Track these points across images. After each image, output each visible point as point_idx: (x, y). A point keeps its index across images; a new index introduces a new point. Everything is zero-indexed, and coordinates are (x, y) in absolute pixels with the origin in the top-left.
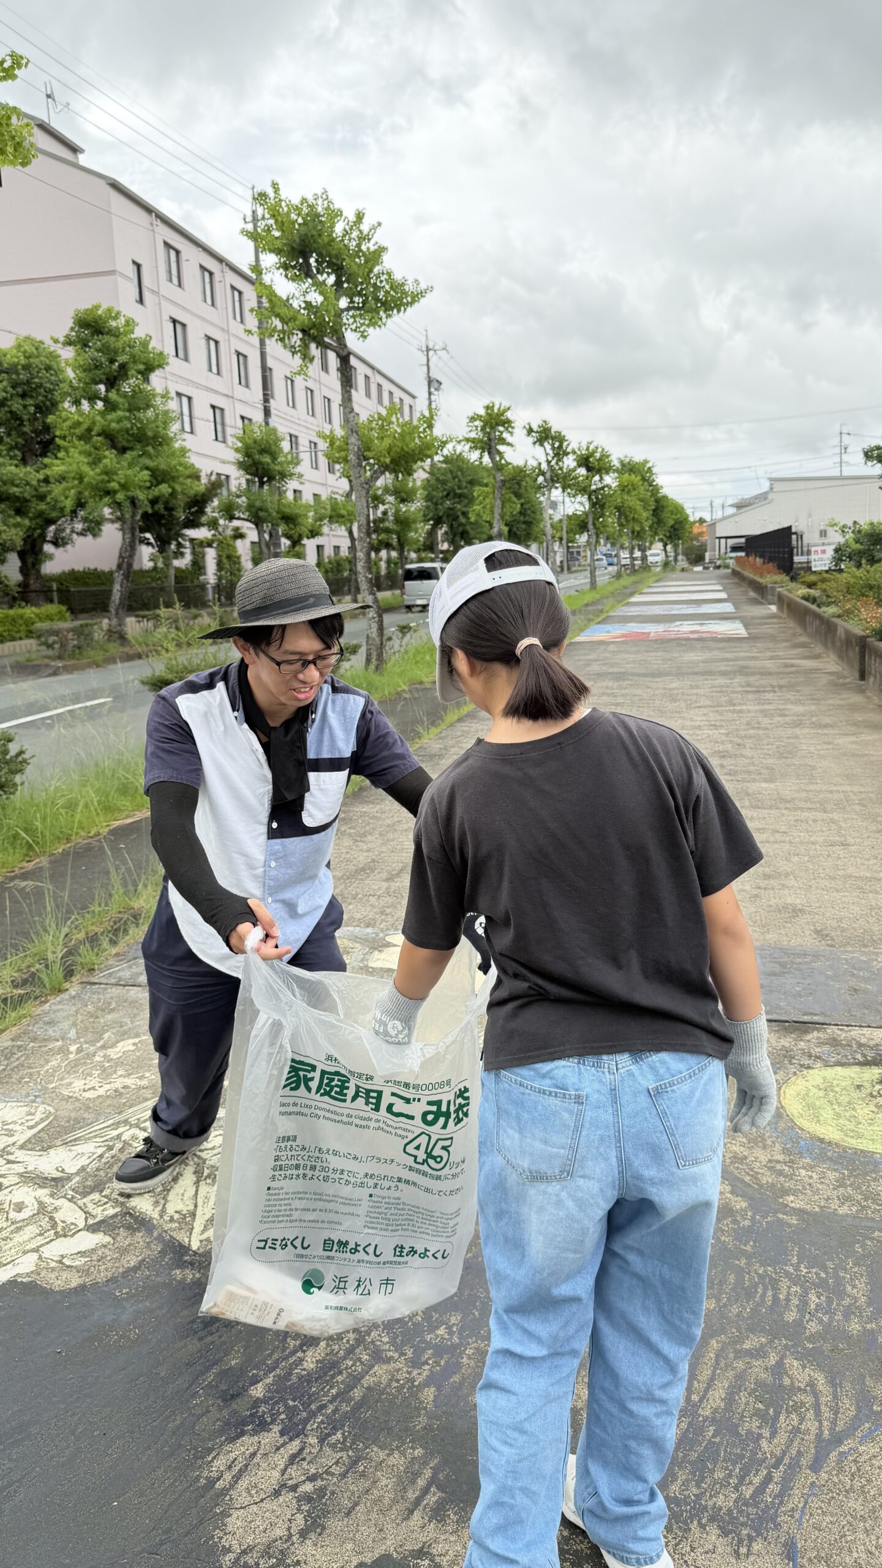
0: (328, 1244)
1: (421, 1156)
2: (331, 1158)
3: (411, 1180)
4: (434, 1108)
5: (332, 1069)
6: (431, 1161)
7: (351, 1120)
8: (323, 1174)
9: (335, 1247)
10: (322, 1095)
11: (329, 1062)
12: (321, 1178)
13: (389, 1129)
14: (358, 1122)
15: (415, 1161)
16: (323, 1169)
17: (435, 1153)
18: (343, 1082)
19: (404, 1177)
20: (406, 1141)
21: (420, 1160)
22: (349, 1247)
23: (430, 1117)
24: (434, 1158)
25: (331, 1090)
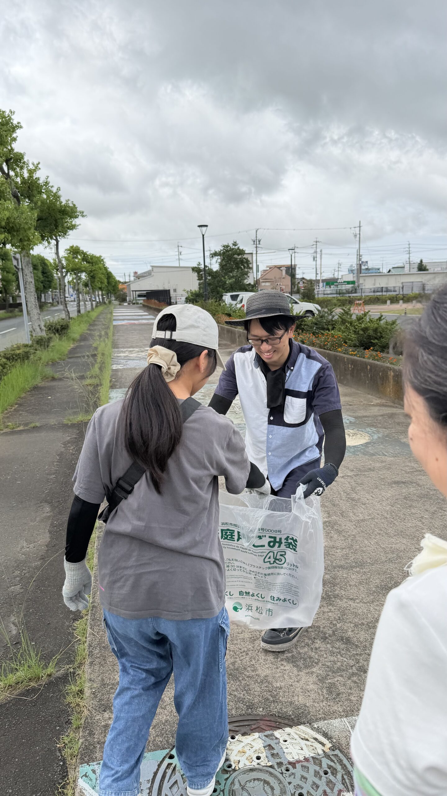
0: (241, 593)
1: (272, 560)
2: (235, 562)
3: (270, 573)
4: (272, 540)
5: (226, 528)
6: (277, 561)
7: (239, 548)
8: (233, 568)
9: (244, 594)
10: (224, 539)
11: (224, 526)
12: (232, 570)
13: (255, 554)
14: (241, 549)
15: (270, 564)
16: (232, 566)
17: (277, 558)
18: (232, 533)
19: (267, 573)
20: (264, 557)
21: (272, 562)
22: (250, 594)
23: (272, 544)
24: (278, 560)
25: (227, 537)
